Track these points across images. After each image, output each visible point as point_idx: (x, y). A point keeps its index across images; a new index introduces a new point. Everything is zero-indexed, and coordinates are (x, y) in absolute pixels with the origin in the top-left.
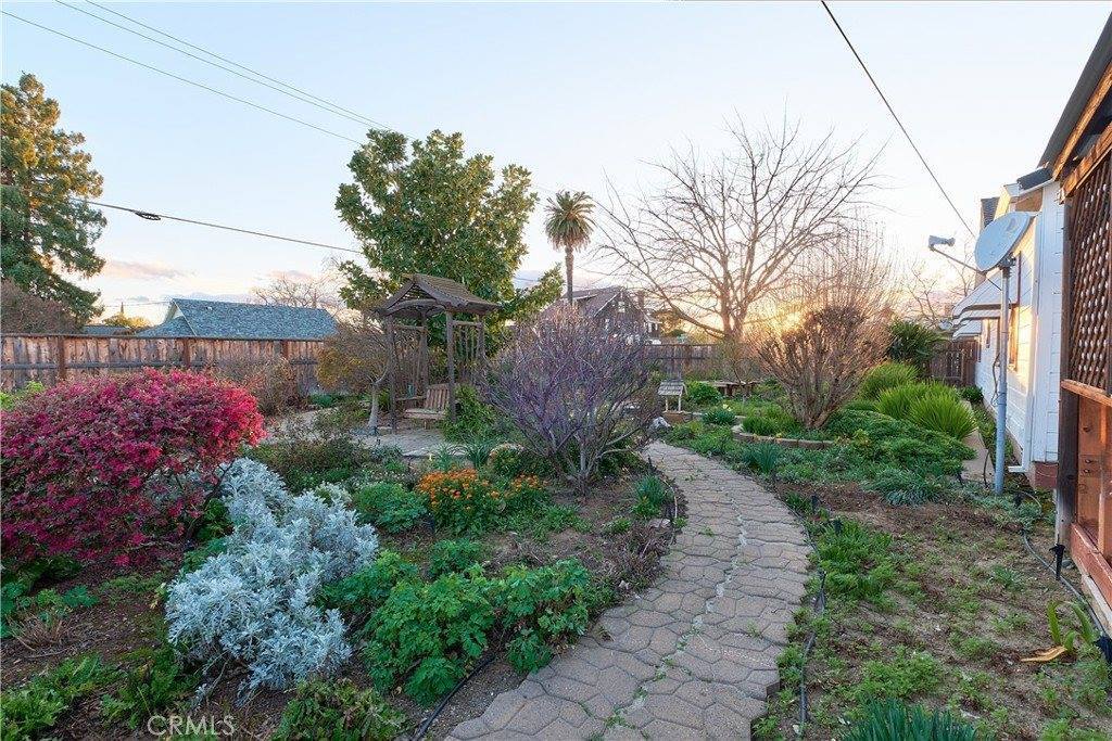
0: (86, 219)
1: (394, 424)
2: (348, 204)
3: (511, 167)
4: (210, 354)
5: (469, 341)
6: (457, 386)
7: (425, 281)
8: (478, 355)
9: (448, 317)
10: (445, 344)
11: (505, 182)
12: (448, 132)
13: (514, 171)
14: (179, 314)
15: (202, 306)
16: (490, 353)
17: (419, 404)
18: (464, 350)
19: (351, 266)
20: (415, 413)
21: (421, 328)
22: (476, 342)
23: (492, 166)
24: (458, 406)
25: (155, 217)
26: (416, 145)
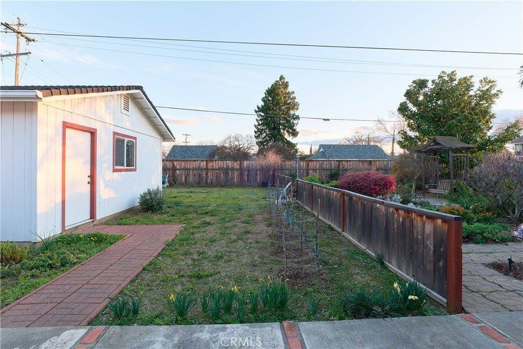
0: (294, 119)
1: (424, 194)
2: (403, 109)
3: (484, 79)
4: (346, 166)
5: (461, 162)
6: (455, 181)
7: (439, 139)
8: (465, 168)
9: (450, 152)
10: (448, 163)
11: (481, 86)
12: (449, 71)
13: (486, 81)
14: (322, 150)
15: (329, 146)
16: (472, 167)
17: (435, 187)
18: (458, 165)
19: (403, 132)
20: (433, 191)
21: (436, 157)
22: (464, 162)
23: (473, 80)
24: (455, 189)
25: (328, 120)
26: (433, 82)
